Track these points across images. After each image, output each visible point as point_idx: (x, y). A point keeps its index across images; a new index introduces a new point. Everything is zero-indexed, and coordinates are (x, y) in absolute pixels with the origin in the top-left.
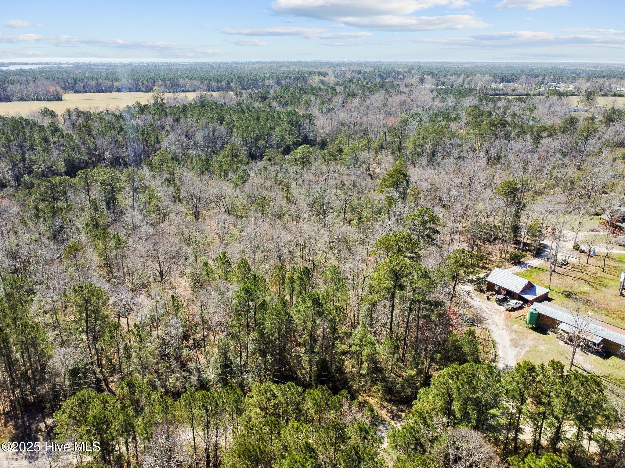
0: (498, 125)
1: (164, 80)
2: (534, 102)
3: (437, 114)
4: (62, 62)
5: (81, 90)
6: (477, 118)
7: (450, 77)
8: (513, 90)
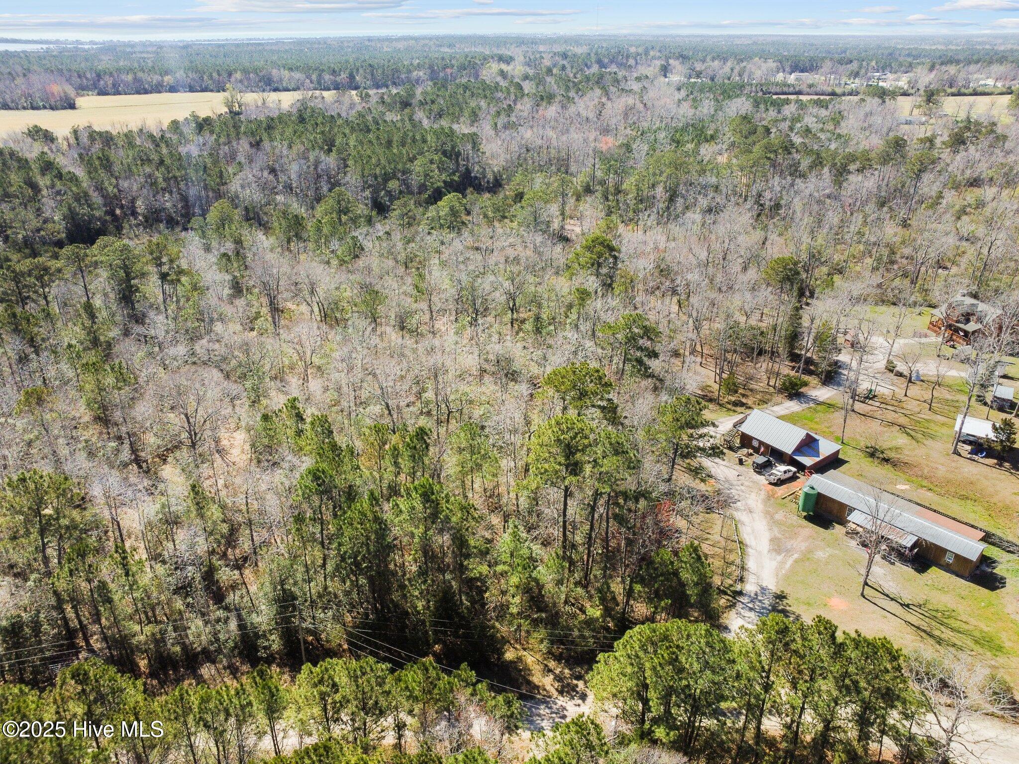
0: (780, 151)
1: (245, 71)
2: (842, 108)
3: (684, 129)
4: (83, 40)
5: (110, 89)
6: (746, 138)
7: (711, 64)
8: (810, 86)
